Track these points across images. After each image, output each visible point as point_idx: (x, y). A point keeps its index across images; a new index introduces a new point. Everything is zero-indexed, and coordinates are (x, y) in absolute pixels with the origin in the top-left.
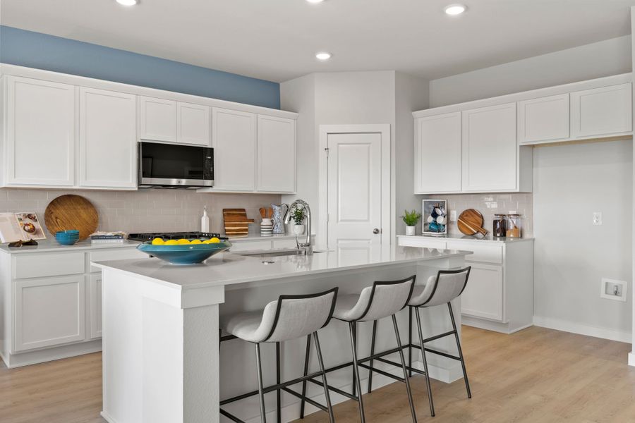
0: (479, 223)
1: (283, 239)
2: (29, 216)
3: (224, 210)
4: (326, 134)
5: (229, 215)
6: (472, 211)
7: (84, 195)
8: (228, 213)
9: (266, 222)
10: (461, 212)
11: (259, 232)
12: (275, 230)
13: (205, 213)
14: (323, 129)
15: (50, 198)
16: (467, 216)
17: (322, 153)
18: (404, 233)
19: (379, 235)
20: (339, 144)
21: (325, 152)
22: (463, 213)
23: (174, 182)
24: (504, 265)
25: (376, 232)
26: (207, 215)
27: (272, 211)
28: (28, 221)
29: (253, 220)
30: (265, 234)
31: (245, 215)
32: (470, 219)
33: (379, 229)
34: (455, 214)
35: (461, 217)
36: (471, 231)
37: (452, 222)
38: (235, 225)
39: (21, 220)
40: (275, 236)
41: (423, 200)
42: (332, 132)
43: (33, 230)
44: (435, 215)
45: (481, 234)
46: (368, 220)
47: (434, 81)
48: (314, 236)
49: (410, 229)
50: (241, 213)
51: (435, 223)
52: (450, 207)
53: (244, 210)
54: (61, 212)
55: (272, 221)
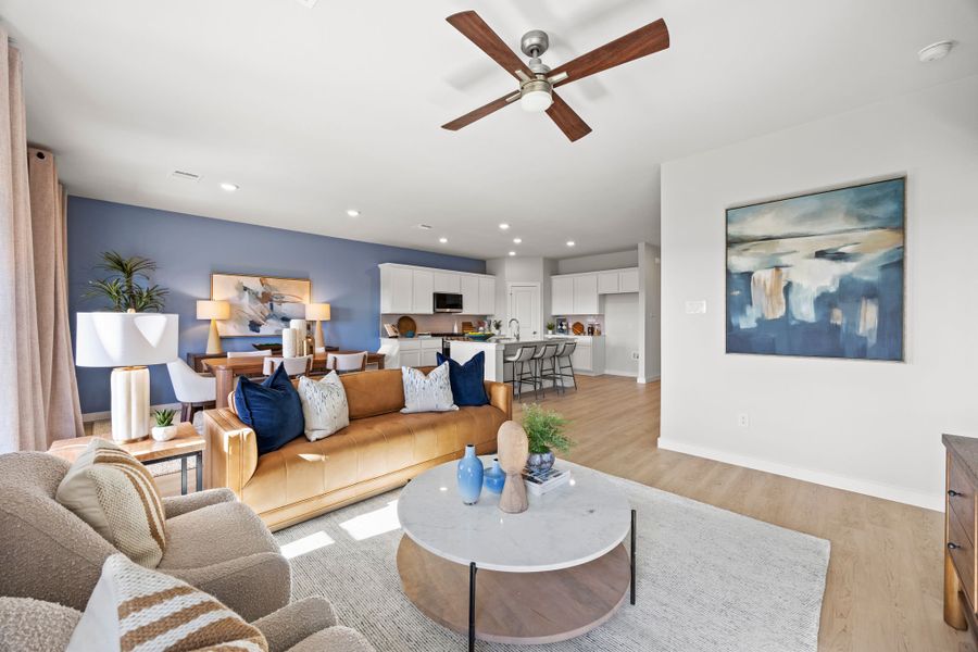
0: (581, 329)
3: (463, 323)
4: (510, 287)
6: (578, 323)
8: (465, 324)
13: (456, 325)
14: (509, 284)
15: (399, 317)
16: (576, 325)
19: (536, 334)
20: (517, 291)
21: (510, 295)
23: (448, 310)
24: (591, 347)
27: (484, 322)
32: (578, 327)
33: (536, 331)
35: (573, 326)
36: (578, 332)
37: (570, 328)
41: (556, 318)
42: (513, 286)
43: (396, 331)
44: (562, 325)
45: (582, 333)
46: (531, 327)
47: (561, 262)
49: (550, 331)
51: (562, 328)
52: (569, 321)
53: (471, 323)
54: (403, 324)
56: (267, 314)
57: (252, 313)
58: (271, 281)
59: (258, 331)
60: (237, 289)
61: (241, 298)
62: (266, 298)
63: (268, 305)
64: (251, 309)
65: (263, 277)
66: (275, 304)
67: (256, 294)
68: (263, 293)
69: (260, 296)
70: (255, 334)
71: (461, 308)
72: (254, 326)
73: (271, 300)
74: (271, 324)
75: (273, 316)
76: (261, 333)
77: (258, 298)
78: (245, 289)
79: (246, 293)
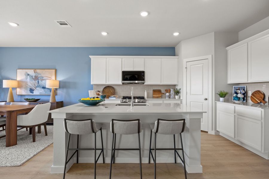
0: (262, 98)
1: (173, 100)
2: (98, 91)
3: (153, 90)
4: (186, 62)
5: (154, 92)
6: (259, 91)
7: (112, 86)
8: (154, 91)
9: (167, 94)
10: (253, 92)
11: (165, 97)
12: (171, 97)
13: (146, 91)
14: (185, 60)
16: (255, 94)
17: (185, 70)
18: (219, 101)
19: (207, 101)
20: (191, 65)
21: (185, 69)
22: (254, 92)
23: (136, 82)
24: (263, 121)
25: (206, 99)
26: (146, 92)
27: (170, 91)
28: (98, 92)
29: (163, 93)
30: (167, 98)
31: (161, 92)
32: (257, 95)
33: (207, 99)
34: (251, 93)
35: (253, 94)
36: (257, 101)
37: (249, 97)
38: (157, 95)
39: (96, 92)
40: (171, 99)
41: (234, 86)
42: (188, 61)
43: (99, 95)
44: (237, 93)
45: (262, 103)
46: (203, 94)
47: (240, 32)
48: (182, 100)
49: (221, 99)
50: (159, 91)
51: (237, 97)
52: (248, 89)
53: (160, 90)
54: (106, 90)
55: (170, 94)
56: (36, 85)
57: (31, 85)
58: (38, 71)
59: (33, 93)
60: (25, 75)
61: (27, 79)
62: (36, 78)
63: (37, 81)
64: (31, 83)
65: (35, 69)
66: (39, 81)
67: (32, 77)
68: (35, 76)
69: (34, 77)
70: (32, 94)
71: (144, 80)
72: (32, 90)
73: (38, 79)
74: (38, 90)
75: (39, 86)
76: (34, 94)
77: (33, 78)
78: (28, 75)
79: (29, 76)
